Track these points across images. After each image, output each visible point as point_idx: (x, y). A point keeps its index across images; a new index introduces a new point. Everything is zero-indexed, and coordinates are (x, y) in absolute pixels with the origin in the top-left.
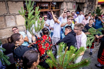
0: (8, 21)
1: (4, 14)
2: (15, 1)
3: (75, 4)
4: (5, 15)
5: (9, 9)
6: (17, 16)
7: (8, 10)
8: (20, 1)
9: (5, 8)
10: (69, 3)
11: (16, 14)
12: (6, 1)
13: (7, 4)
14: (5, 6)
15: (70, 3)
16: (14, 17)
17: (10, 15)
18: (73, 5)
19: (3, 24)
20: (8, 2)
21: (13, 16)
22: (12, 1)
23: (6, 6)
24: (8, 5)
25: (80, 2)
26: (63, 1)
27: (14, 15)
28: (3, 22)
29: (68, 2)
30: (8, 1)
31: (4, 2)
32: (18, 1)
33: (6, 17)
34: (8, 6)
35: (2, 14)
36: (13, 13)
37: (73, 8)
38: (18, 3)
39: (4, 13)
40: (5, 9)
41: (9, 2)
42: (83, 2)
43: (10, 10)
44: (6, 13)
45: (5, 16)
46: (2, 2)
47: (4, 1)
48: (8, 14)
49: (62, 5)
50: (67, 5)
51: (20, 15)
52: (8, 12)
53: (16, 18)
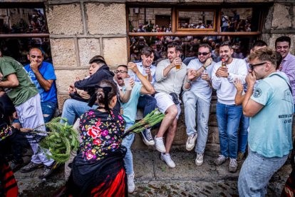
0: (84, 53)
1: (76, 35)
2: (103, 3)
4: (78, 36)
5: (89, 23)
6: (106, 41)
7: (86, 23)
8: (115, 3)
9: (80, 19)
11: (103, 36)
12: (82, 2)
13: (85, 10)
14: (79, 14)
16: (99, 42)
17: (89, 36)
19: (73, 59)
20: (87, 5)
21: (95, 41)
22: (98, 3)
23: (82, 15)
24: (87, 12)
27: (98, 38)
28: (73, 53)
30: (87, 3)
31: (78, 6)
32: (112, 3)
33: (79, 41)
34: (85, 13)
35: (72, 33)
36: (96, 32)
38: (110, 8)
39: (76, 32)
40: (79, 23)
41: (90, 4)
43: (90, 26)
44: (81, 31)
45: (78, 38)
46: (73, 6)
47: (79, 3)
48: (85, 35)
49: (268, 17)
50: (291, 14)
51: (113, 39)
52: (85, 31)
53: (102, 47)
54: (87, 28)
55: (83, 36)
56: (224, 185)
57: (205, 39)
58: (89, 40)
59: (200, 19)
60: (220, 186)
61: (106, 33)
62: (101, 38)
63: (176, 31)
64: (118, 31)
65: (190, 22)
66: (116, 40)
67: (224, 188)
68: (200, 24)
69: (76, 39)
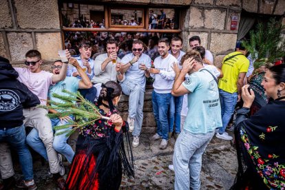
0: (15, 47)
1: (4, 28)
3: (237, 18)
4: (7, 30)
5: (18, 17)
6: (39, 36)
7: (16, 17)
9: (8, 11)
10: (212, 11)
11: (35, 30)
13: (13, 3)
14: (6, 6)
15: (218, 11)
16: (31, 36)
17: (19, 30)
18: (229, 19)
19: (2, 53)
21: (27, 35)
23: (9, 7)
24: (16, 5)
25: (261, 12)
26: (188, 4)
27: (30, 33)
28: (3, 47)
29: (209, 9)
33: (9, 35)
34: (13, 6)
36: (27, 26)
37: (228, 28)
38: (41, 3)
39: (4, 26)
40: (7, 16)
42: (275, 14)
43: (20, 19)
44: (9, 24)
45: (7, 32)
48: (15, 29)
50: (203, 16)
51: (47, 34)
52: (14, 24)
53: (35, 41)
54: (17, 22)
55: (12, 30)
56: (157, 161)
57: (138, 34)
58: (20, 34)
59: (133, 16)
60: (154, 161)
61: (38, 28)
62: (33, 32)
63: (109, 27)
64: (52, 26)
65: (124, 18)
66: (49, 34)
67: (157, 163)
68: (132, 21)
69: (4, 33)
